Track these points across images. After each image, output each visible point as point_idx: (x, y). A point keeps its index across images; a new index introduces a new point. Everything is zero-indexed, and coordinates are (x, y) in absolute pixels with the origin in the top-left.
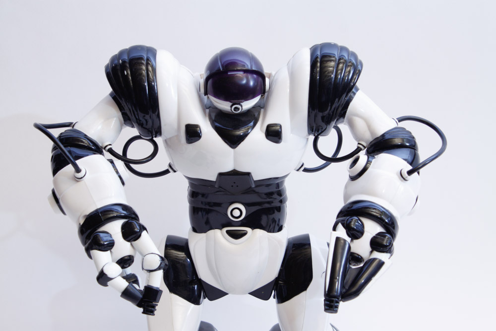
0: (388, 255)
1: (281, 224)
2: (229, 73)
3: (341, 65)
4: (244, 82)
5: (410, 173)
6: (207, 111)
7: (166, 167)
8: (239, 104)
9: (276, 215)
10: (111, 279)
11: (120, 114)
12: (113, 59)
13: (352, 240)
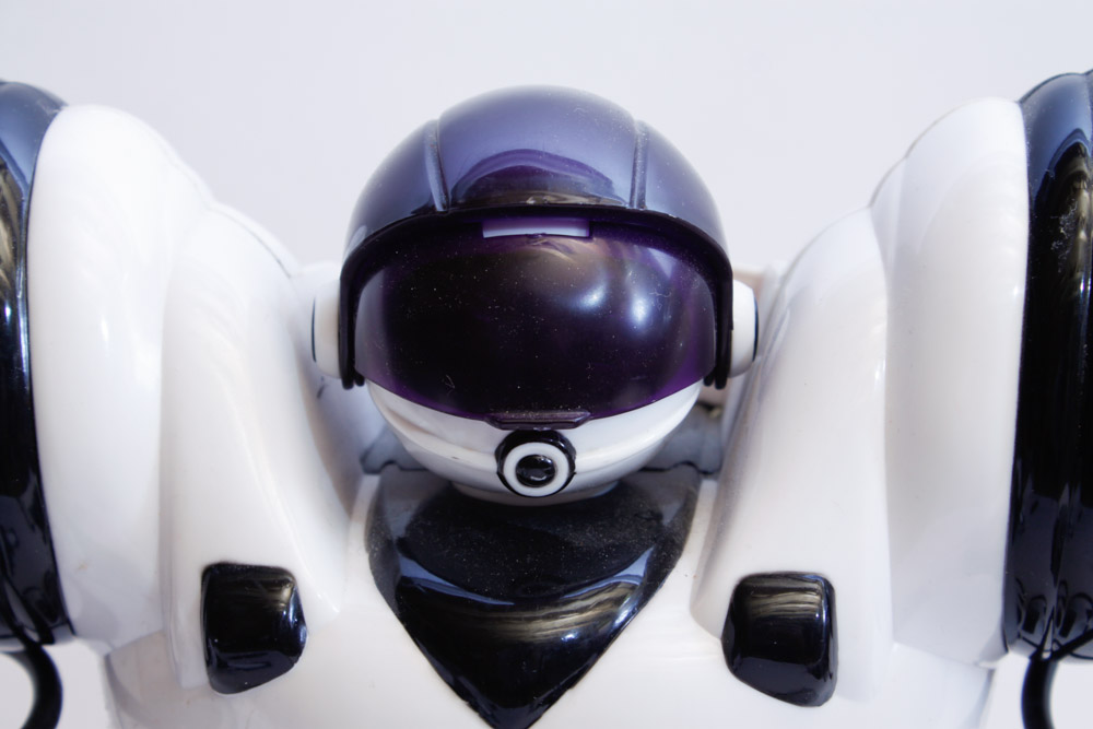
2: (488, 234)
4: (594, 299)
6: (370, 484)
8: (553, 438)
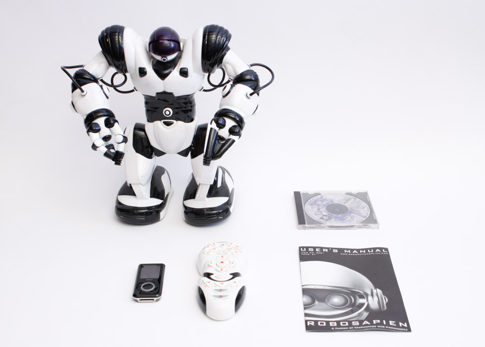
0: (238, 137)
1: (192, 117)
2: (160, 41)
3: (219, 37)
4: (168, 45)
5: (251, 94)
7: (133, 88)
9: (189, 113)
10: (98, 147)
11: (106, 61)
12: (103, 33)
13: (219, 129)
